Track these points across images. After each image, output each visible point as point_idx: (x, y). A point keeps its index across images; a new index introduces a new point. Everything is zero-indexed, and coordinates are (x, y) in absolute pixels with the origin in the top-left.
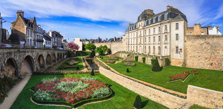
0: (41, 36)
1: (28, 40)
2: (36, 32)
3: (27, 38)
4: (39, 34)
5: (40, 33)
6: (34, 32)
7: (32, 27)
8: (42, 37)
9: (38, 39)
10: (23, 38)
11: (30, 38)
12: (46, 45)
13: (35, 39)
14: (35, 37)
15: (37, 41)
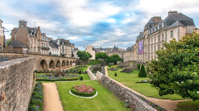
0: (46, 44)
1: (32, 47)
2: (41, 40)
3: (31, 45)
4: (43, 42)
5: (45, 42)
6: (39, 40)
7: (36, 35)
8: (48, 44)
9: (43, 47)
10: (26, 45)
11: (33, 46)
12: (52, 53)
13: (39, 46)
14: (40, 45)
15: (42, 49)
